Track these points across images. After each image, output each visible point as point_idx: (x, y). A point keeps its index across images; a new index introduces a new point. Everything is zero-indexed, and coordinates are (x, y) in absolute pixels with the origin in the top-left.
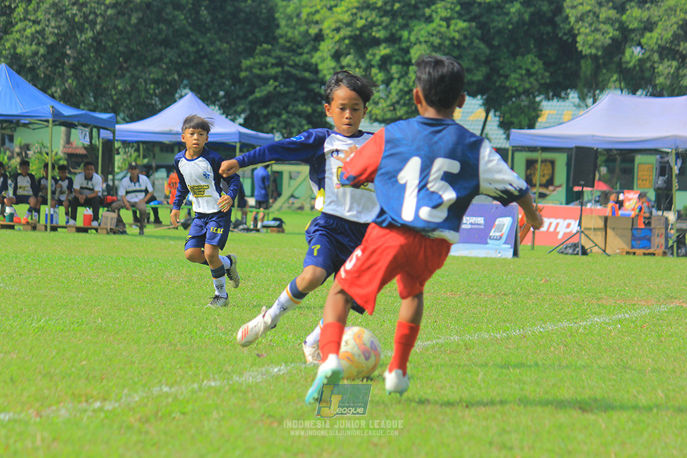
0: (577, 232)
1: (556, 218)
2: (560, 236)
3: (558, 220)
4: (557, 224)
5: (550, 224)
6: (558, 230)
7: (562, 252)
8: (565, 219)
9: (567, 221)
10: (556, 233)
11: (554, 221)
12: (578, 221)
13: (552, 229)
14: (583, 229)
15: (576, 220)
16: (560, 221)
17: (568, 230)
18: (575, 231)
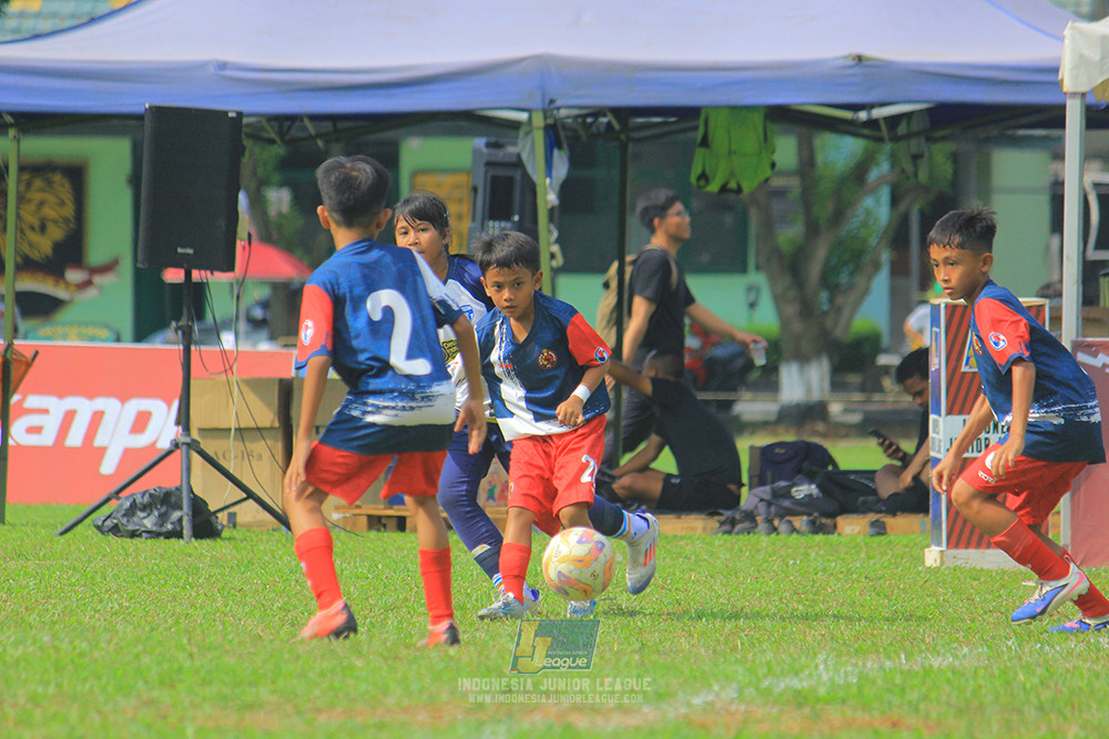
0: (176, 445)
1: (91, 396)
2: (108, 466)
3: (100, 403)
4: (97, 417)
5: (69, 416)
6: (98, 442)
7: (115, 530)
8: (123, 399)
9: (136, 405)
10: (94, 454)
11: (84, 407)
12: (176, 404)
13: (75, 439)
14: (195, 435)
15: (169, 405)
16: (108, 405)
17: (141, 441)
18: (164, 444)
